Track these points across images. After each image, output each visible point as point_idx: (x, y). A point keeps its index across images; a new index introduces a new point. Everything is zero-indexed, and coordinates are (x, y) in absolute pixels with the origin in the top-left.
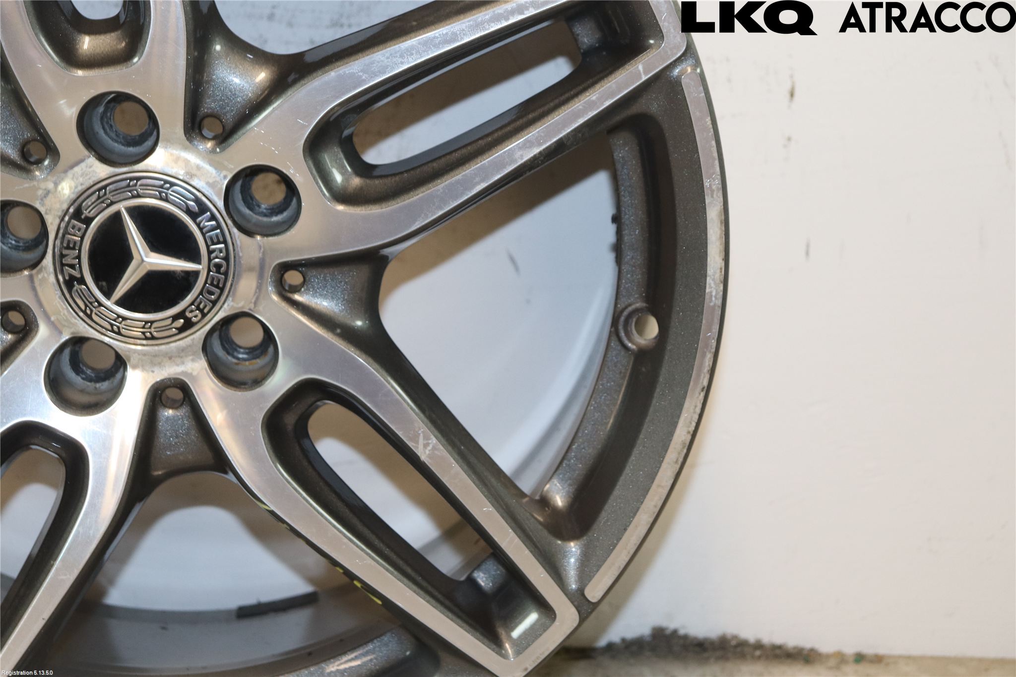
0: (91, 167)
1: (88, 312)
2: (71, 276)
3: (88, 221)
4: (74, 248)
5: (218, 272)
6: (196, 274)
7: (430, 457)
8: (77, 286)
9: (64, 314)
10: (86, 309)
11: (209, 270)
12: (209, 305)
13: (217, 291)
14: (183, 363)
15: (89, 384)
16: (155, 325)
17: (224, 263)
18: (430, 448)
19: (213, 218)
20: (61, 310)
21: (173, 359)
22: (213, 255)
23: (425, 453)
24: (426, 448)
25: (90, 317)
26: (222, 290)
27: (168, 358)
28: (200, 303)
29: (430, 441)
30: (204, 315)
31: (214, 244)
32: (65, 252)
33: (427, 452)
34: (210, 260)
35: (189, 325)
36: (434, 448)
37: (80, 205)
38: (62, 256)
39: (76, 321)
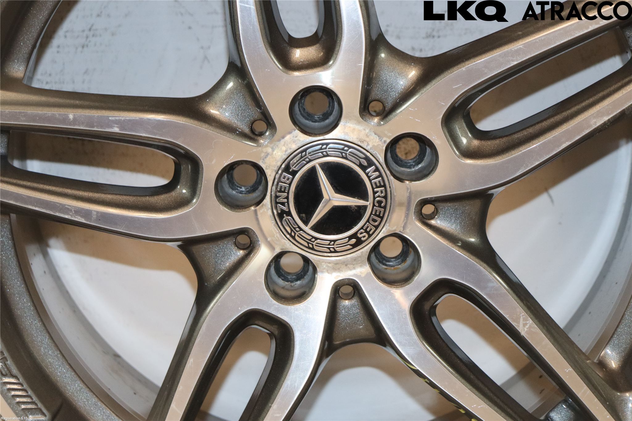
0: (296, 137)
1: (293, 234)
2: (282, 211)
3: (294, 173)
4: (284, 192)
5: (380, 206)
6: (365, 207)
7: (527, 332)
8: (286, 217)
9: (277, 237)
10: (291, 232)
11: (374, 205)
12: (374, 229)
13: (379, 219)
14: (354, 268)
15: (287, 283)
16: (337, 243)
17: (384, 200)
18: (527, 326)
19: (377, 170)
20: (275, 234)
21: (348, 265)
22: (377, 195)
23: (524, 330)
24: (525, 327)
25: (294, 238)
26: (382, 218)
27: (344, 265)
28: (368, 227)
29: (528, 322)
30: (370, 236)
31: (377, 187)
32: (278, 194)
33: (526, 329)
34: (374, 198)
35: (359, 242)
36: (530, 327)
37: (289, 163)
38: (277, 197)
39: (285, 241)
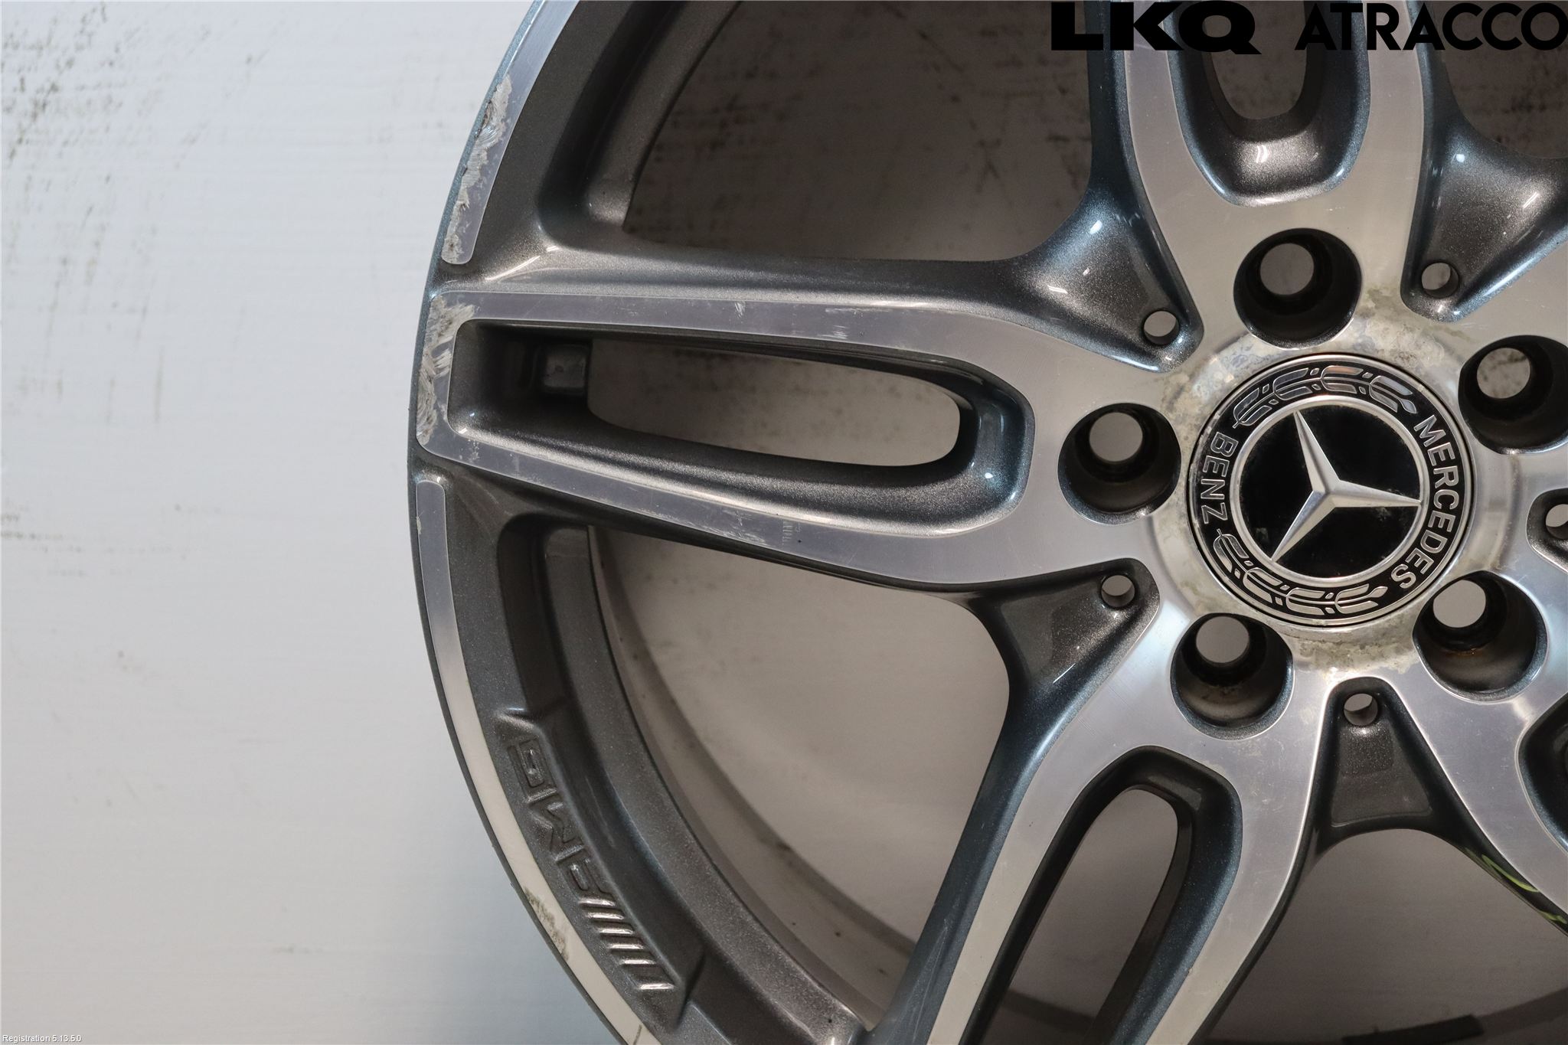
1: (1237, 574)
2: (1212, 519)
3: (1243, 434)
5: (1446, 509)
6: (1411, 512)
8: (1222, 536)
9: (1198, 578)
10: (1233, 571)
11: (1432, 508)
12: (1430, 561)
13: (1443, 540)
14: (1383, 656)
16: (1341, 595)
17: (1455, 494)
19: (1440, 424)
21: (1367, 647)
22: (1439, 483)
25: (1239, 583)
26: (1450, 537)
28: (1416, 558)
30: (1421, 578)
31: (1440, 464)
32: (1204, 481)
34: (1433, 490)
35: (1395, 592)
37: (1231, 409)
38: (1200, 488)
39: (1218, 590)
